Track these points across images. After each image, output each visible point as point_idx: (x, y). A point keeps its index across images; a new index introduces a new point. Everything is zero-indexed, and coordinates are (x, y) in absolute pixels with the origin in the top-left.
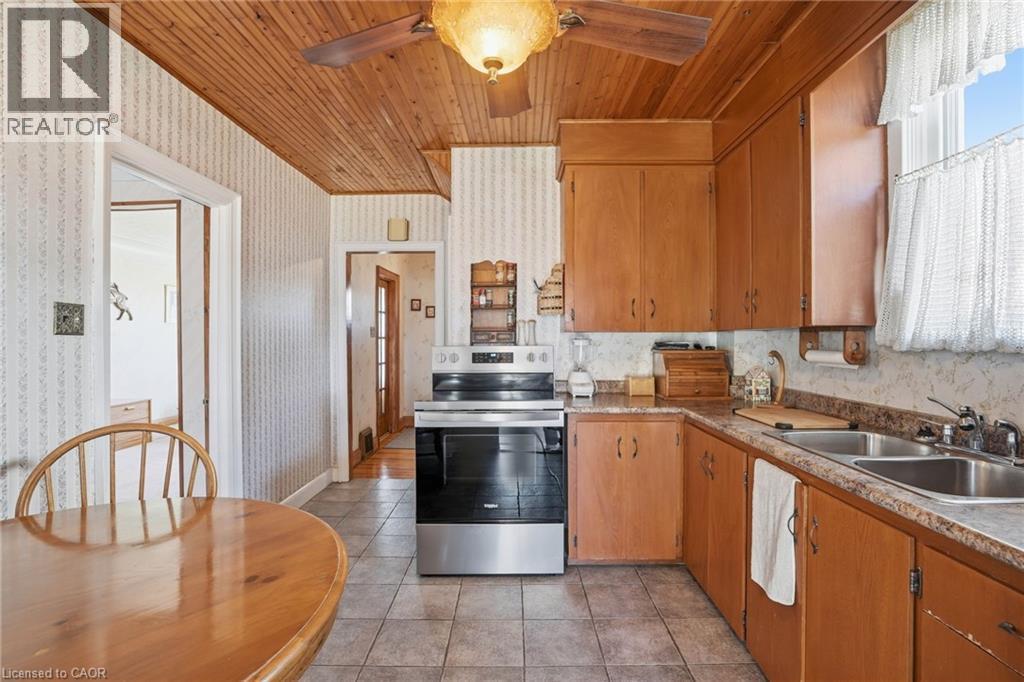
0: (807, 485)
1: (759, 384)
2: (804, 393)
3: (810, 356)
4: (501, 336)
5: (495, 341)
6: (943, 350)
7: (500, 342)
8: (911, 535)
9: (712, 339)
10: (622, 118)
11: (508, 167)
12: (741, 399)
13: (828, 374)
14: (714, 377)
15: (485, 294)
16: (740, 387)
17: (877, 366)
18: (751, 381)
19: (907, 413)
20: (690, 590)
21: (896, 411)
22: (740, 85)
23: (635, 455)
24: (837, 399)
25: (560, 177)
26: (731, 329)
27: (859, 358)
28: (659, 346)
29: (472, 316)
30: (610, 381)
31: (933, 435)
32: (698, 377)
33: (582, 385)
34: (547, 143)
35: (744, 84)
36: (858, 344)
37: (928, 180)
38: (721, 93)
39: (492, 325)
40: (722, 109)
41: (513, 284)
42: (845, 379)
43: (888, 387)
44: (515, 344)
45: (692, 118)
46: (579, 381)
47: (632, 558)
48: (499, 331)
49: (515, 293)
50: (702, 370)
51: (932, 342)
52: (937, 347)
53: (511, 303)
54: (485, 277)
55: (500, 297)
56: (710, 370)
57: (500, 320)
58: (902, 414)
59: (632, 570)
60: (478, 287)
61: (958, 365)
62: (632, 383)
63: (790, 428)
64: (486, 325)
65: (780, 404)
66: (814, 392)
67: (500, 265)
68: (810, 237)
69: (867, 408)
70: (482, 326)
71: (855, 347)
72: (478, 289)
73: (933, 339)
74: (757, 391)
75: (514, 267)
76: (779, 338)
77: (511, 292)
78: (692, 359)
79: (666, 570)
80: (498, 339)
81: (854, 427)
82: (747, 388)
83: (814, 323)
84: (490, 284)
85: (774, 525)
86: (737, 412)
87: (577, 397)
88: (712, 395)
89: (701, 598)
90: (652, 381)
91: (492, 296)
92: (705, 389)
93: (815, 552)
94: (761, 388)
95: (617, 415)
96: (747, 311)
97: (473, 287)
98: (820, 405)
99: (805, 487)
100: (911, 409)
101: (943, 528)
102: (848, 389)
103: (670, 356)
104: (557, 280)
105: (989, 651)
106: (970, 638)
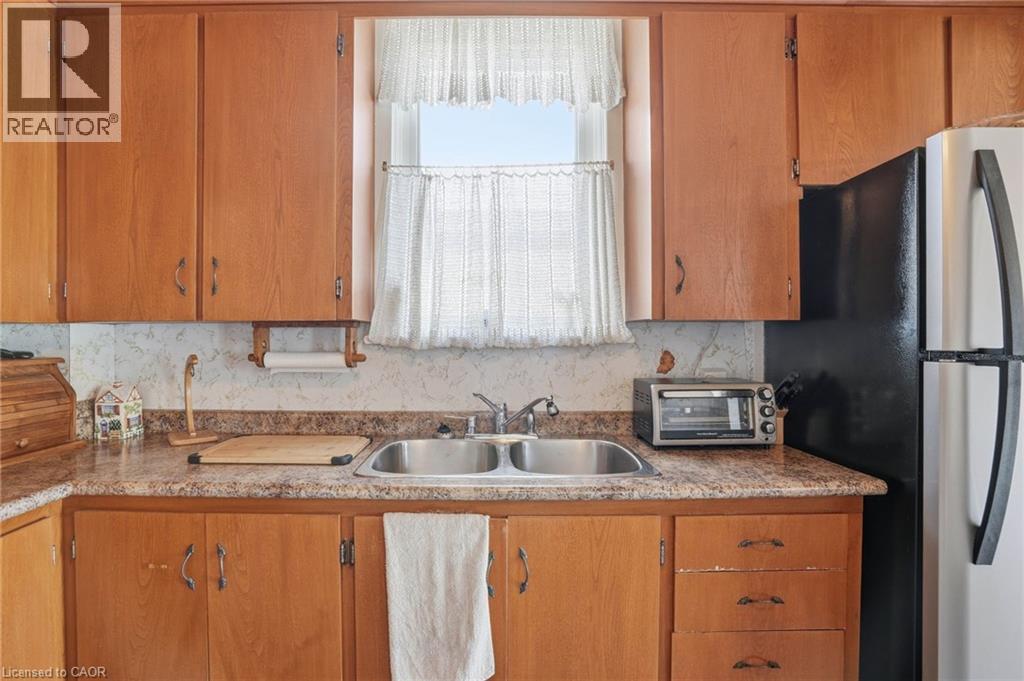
0: (506, 517)
1: (129, 410)
13: (286, 381)
14: (48, 409)
24: (291, 412)
32: (21, 415)
43: (368, 390)
50: (24, 398)
56: (41, 397)
61: (452, 361)
74: (127, 421)
83: (353, 318)
93: (522, 591)
94: (132, 415)
96: (184, 290)
99: (507, 522)
105: (732, 569)
106: (717, 568)
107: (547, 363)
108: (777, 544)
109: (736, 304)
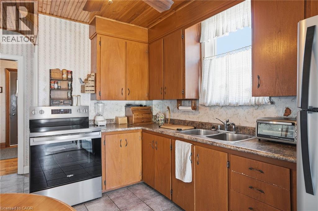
0: (195, 145)
1: (161, 118)
2: (176, 119)
3: (180, 108)
4: (65, 102)
5: (62, 104)
6: (217, 105)
7: (65, 104)
8: (227, 153)
9: (144, 103)
10: (119, 20)
11: (68, 29)
12: (155, 123)
13: (184, 113)
14: (148, 116)
15: (57, 83)
16: (155, 119)
17: (198, 110)
18: (159, 117)
19: (207, 123)
20: (148, 190)
21: (204, 123)
22: (160, 20)
23: (126, 145)
24: (187, 121)
25: (92, 38)
26: (152, 100)
27: (195, 108)
28: (128, 106)
29: (50, 93)
30: (110, 119)
31: (215, 128)
32: (143, 116)
33: (102, 121)
34: (86, 23)
35: (162, 20)
36: (195, 104)
37: (213, 60)
38: (154, 21)
39: (60, 97)
40: (152, 26)
41: (71, 80)
42: (189, 115)
43: (202, 116)
44: (72, 105)
45: (142, 26)
46: (100, 120)
47: (126, 184)
48: (64, 100)
49: (71, 84)
50: (144, 113)
51: (214, 103)
52: (215, 105)
53: (70, 88)
54: (57, 76)
55: (64, 85)
56: (146, 113)
57: (63, 95)
58: (206, 123)
59: (126, 188)
60: (53, 80)
61: (219, 109)
62: (119, 119)
63: (181, 130)
64: (57, 97)
65: (169, 123)
66: (179, 119)
67: (65, 71)
68: (185, 72)
69: (196, 123)
70: (55, 97)
71: (194, 105)
72: (54, 81)
73: (215, 103)
74: (161, 120)
75: (71, 72)
76: (167, 102)
77: (70, 83)
78: (140, 110)
79: (137, 185)
80: (63, 103)
81: (195, 128)
82: (157, 119)
83: (186, 98)
84: (58, 79)
85: (184, 159)
86: (161, 127)
87: (100, 126)
88: (147, 122)
89: (152, 191)
90: (126, 118)
91: (61, 84)
92: (145, 120)
93: (198, 164)
94: (162, 119)
95: (120, 131)
96: (162, 94)
97: (51, 80)
98: (181, 123)
99: (195, 146)
100: (208, 122)
101: (237, 149)
102: (190, 118)
103: (133, 109)
104: (92, 80)
105: (247, 175)
106: (242, 174)
107: (244, 111)
108: (262, 172)
109: (280, 90)
